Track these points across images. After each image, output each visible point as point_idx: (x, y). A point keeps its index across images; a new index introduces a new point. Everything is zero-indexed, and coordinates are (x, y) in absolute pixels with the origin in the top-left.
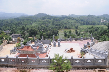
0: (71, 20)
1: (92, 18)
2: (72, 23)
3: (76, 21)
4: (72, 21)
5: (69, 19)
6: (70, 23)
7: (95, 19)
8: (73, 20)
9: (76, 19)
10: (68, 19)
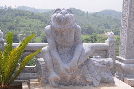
0: (26, 19)
1: (81, 15)
2: (30, 26)
3: (40, 21)
4: (29, 22)
5: (19, 17)
6: (24, 26)
7: (87, 17)
8: (33, 18)
9: (39, 18)
10: (16, 15)
